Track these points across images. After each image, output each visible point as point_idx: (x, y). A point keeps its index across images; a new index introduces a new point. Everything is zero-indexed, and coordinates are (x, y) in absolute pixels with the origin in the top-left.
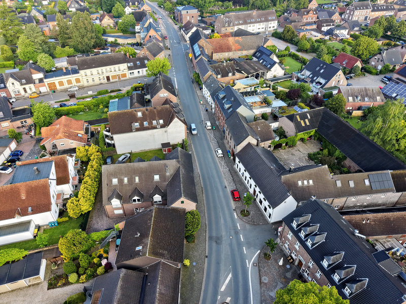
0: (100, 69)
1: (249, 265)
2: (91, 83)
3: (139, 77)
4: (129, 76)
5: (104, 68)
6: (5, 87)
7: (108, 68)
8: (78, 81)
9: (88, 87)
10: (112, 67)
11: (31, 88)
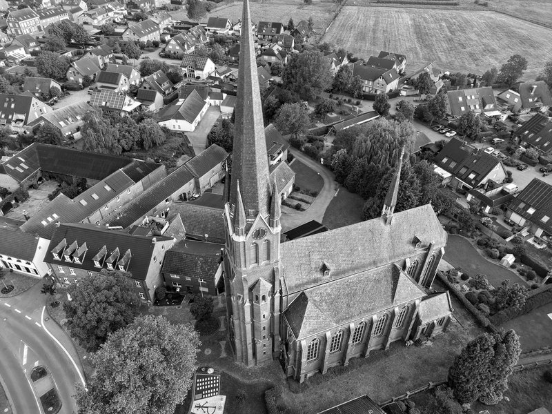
1: (41, 324)
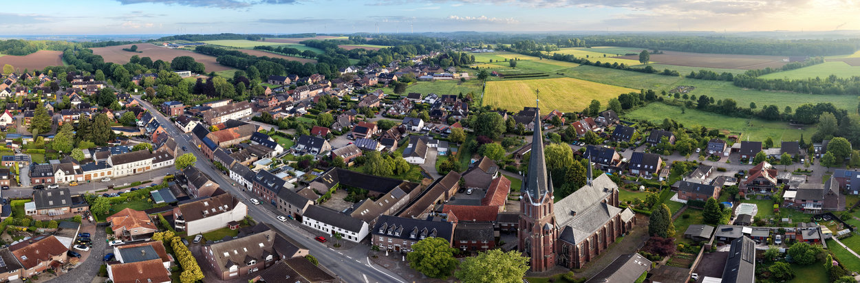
0: (129, 164)
2: (120, 175)
3: (161, 168)
4: (152, 167)
5: (133, 163)
6: (53, 175)
7: (136, 163)
8: (109, 173)
9: (117, 178)
10: (140, 162)
11: (71, 178)
